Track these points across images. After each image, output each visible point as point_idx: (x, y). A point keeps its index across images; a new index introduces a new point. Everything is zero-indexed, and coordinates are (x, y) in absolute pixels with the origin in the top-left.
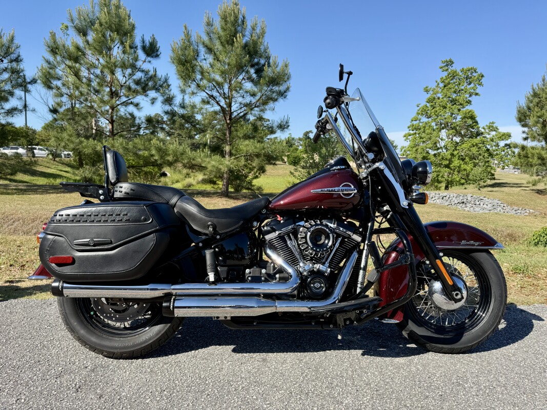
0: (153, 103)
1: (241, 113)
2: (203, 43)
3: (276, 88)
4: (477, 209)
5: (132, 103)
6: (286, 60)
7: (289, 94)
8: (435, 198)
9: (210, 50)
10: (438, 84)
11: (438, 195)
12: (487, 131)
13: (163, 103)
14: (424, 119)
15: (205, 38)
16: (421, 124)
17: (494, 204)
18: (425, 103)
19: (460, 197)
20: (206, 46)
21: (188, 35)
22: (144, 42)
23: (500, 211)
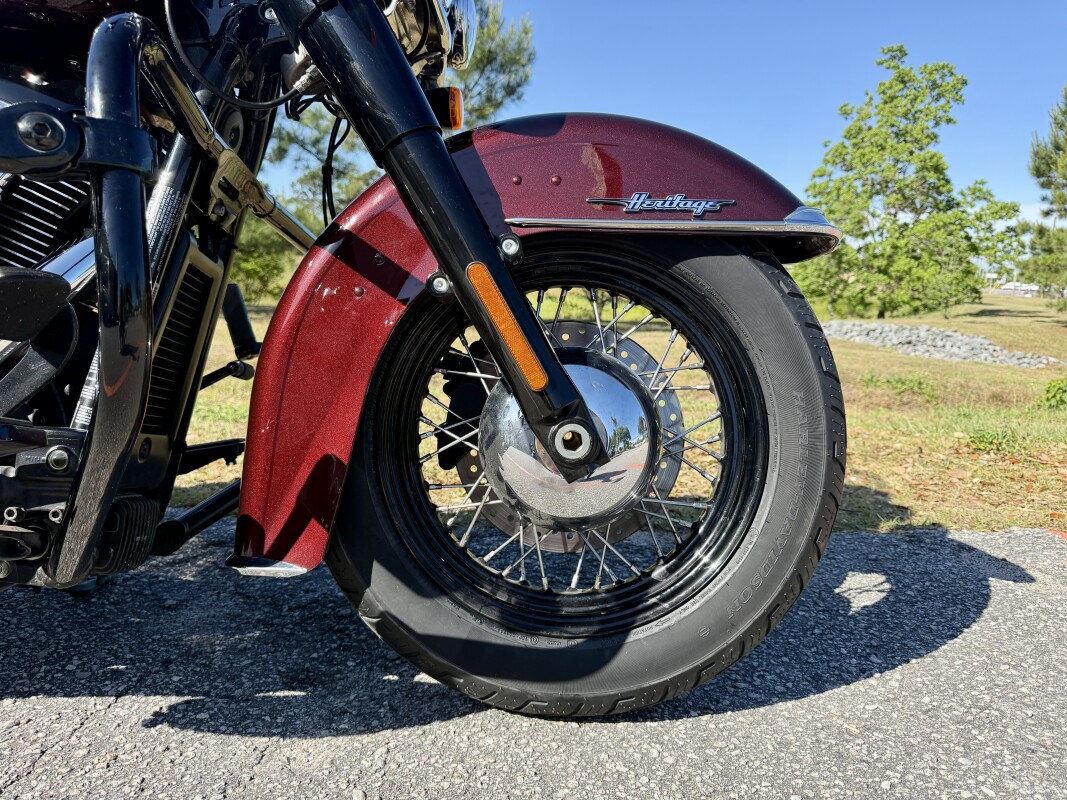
4: (937, 356)
8: (853, 334)
10: (872, 98)
12: (969, 199)
14: (839, 174)
16: (831, 183)
17: (973, 345)
18: (841, 140)
19: (905, 331)
23: (986, 359)
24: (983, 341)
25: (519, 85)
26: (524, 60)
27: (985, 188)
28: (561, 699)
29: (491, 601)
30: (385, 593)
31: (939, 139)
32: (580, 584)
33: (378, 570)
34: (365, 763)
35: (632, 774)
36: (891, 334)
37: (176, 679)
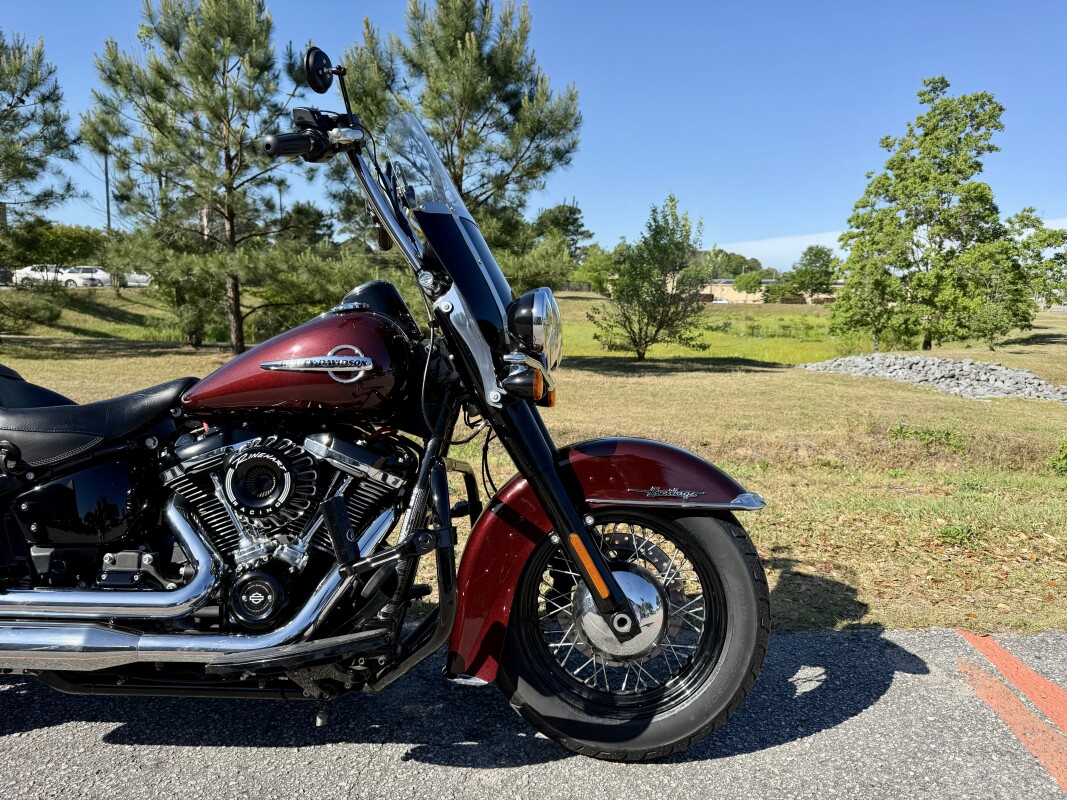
0: (311, 179)
1: (481, 195)
2: (404, 54)
3: (550, 144)
4: (980, 390)
5: (270, 180)
6: (571, 87)
7: (575, 156)
8: (896, 367)
9: (418, 68)
10: (911, 130)
11: (901, 361)
12: (1017, 226)
13: (327, 176)
14: (882, 204)
15: (410, 46)
16: (874, 214)
17: (1017, 379)
18: (884, 171)
19: (948, 365)
20: (410, 61)
21: (371, 39)
22: (291, 57)
23: (1030, 394)
24: (1028, 375)
25: (568, 152)
26: (570, 126)
27: (1033, 215)
28: (617, 752)
29: (579, 698)
30: (525, 693)
31: (983, 168)
32: (626, 689)
33: (520, 680)
34: (519, 782)
35: (654, 792)
36: (935, 367)
37: (408, 734)
